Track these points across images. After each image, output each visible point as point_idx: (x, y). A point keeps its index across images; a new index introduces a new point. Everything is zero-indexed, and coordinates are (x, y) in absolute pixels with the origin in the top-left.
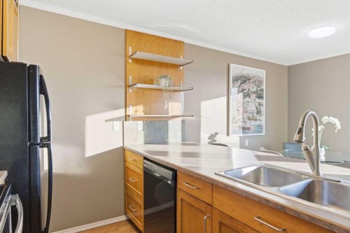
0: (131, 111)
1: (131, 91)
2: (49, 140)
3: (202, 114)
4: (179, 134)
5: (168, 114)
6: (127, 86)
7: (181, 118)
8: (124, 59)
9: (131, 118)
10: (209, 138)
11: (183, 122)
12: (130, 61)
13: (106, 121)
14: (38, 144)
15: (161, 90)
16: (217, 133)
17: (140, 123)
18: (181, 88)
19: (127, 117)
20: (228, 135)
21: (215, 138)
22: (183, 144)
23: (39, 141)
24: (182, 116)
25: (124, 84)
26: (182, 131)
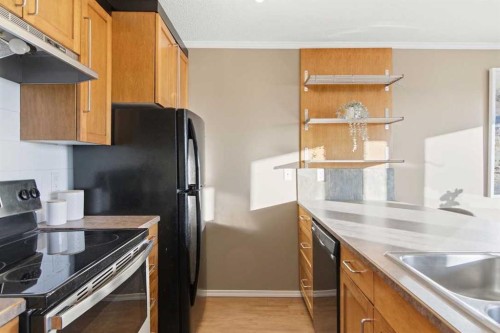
0: (307, 155)
1: (307, 129)
2: (198, 188)
3: (428, 158)
4: (384, 189)
5: (363, 159)
6: (302, 123)
7: (387, 165)
8: (297, 88)
9: (306, 165)
10: (442, 199)
11: (390, 171)
12: (306, 89)
13: (276, 168)
14: (187, 191)
15: (347, 124)
16: (461, 191)
17: (320, 172)
18: (387, 120)
19: (301, 164)
20: (486, 194)
21: (457, 199)
22: (390, 205)
23: (187, 188)
24: (388, 161)
25: (297, 121)
26: (388, 184)
